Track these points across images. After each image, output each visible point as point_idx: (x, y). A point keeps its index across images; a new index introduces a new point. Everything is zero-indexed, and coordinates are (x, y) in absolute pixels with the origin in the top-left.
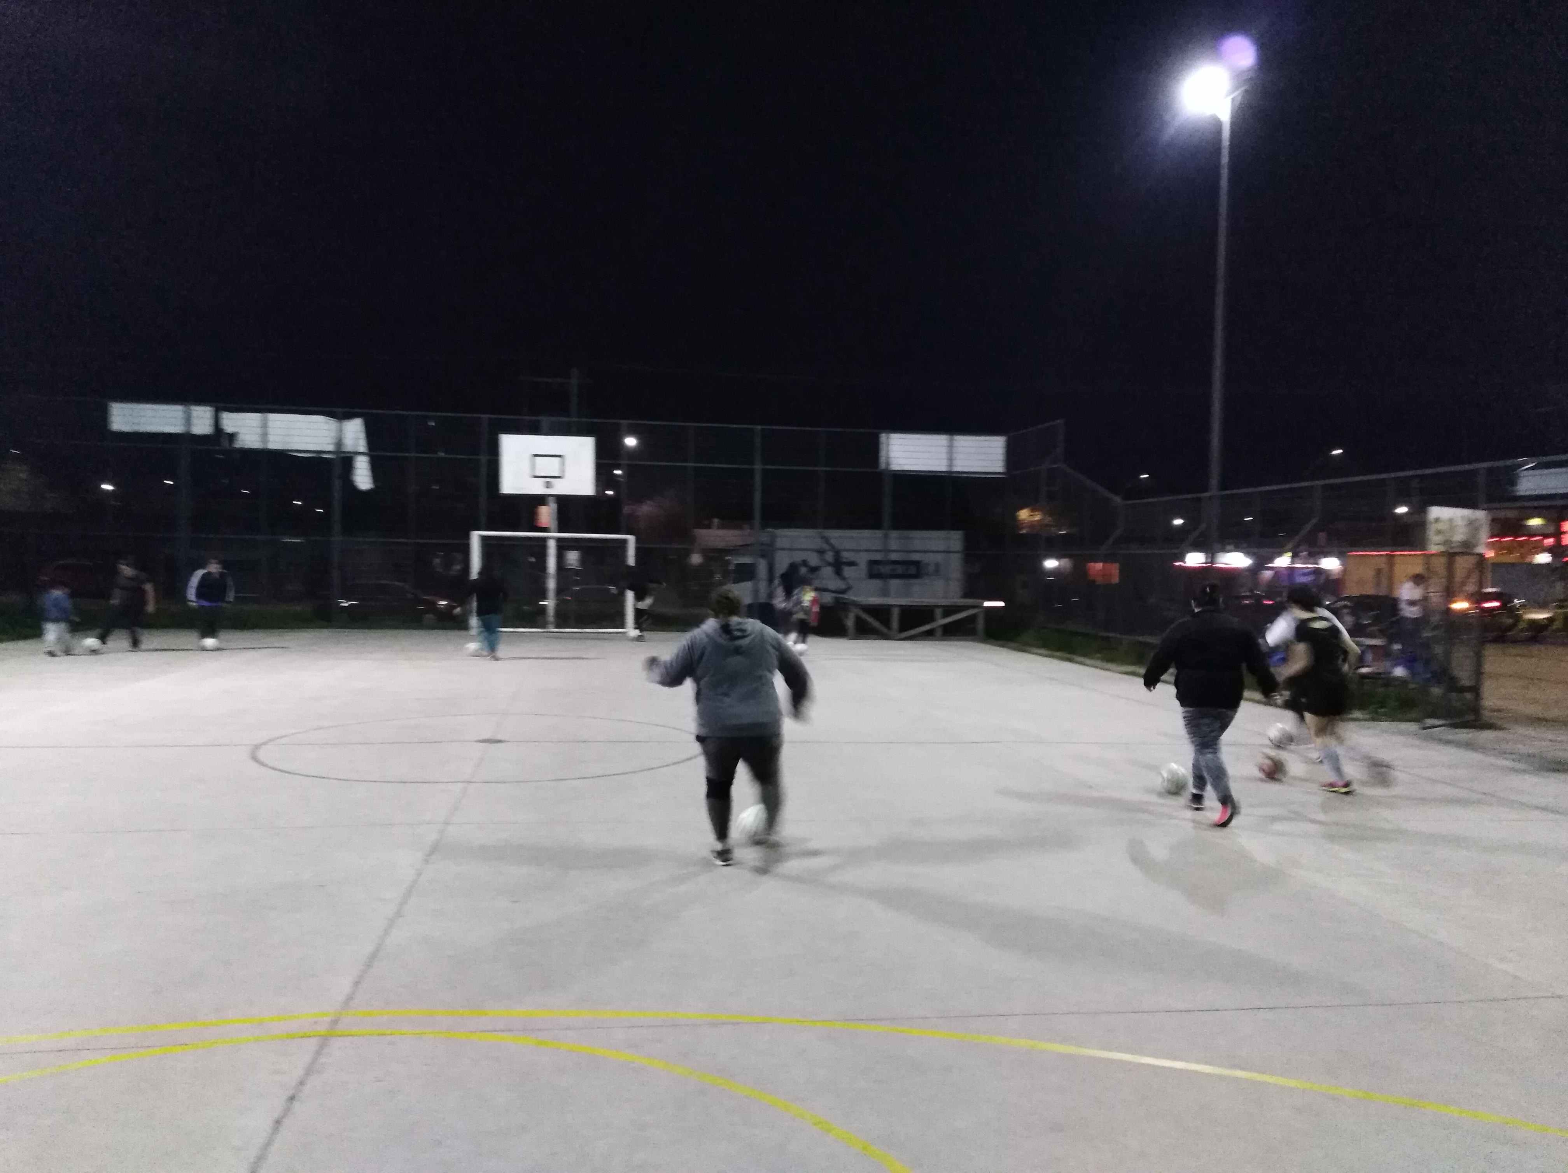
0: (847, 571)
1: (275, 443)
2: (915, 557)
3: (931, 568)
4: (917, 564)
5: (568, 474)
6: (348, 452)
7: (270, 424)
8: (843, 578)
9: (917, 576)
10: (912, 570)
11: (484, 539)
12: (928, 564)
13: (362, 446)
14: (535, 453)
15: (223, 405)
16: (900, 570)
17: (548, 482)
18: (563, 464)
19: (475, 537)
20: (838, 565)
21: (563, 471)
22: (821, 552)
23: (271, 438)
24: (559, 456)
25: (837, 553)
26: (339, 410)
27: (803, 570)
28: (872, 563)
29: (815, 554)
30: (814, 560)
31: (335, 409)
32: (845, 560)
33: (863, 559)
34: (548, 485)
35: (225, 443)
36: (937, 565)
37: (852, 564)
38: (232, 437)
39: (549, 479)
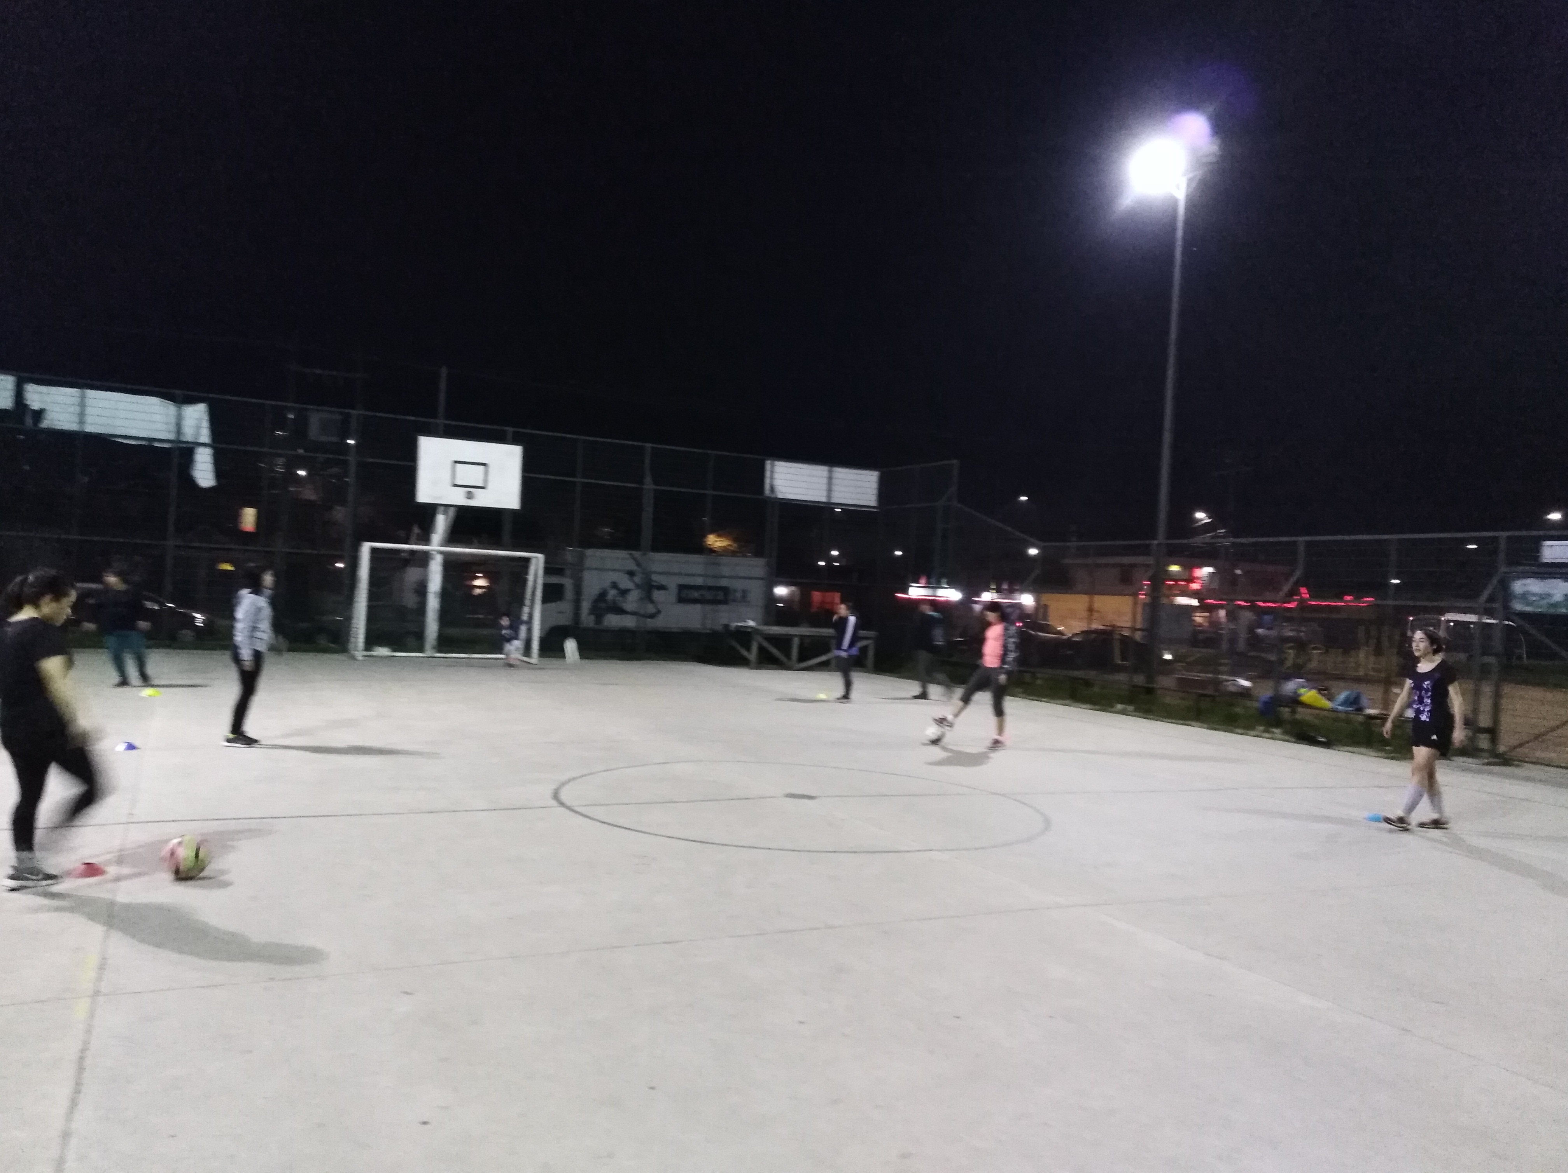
0: (657, 595)
1: (94, 425)
2: (724, 583)
3: (739, 595)
4: (725, 590)
5: (490, 486)
6: (188, 442)
7: (89, 402)
8: (652, 601)
9: (725, 602)
10: (721, 596)
11: (374, 550)
12: (735, 591)
13: (205, 436)
14: (456, 460)
15: (26, 375)
16: (708, 595)
17: (469, 493)
18: (486, 473)
19: (366, 548)
20: (649, 588)
21: (486, 480)
22: (631, 574)
23: (89, 419)
24: (484, 464)
25: (647, 575)
26: (177, 392)
27: (612, 593)
28: (682, 587)
29: (626, 577)
30: (625, 583)
31: (173, 391)
32: (655, 584)
33: (672, 583)
34: (470, 496)
35: (29, 421)
36: (745, 592)
37: (662, 587)
38: (39, 414)
39: (470, 489)
